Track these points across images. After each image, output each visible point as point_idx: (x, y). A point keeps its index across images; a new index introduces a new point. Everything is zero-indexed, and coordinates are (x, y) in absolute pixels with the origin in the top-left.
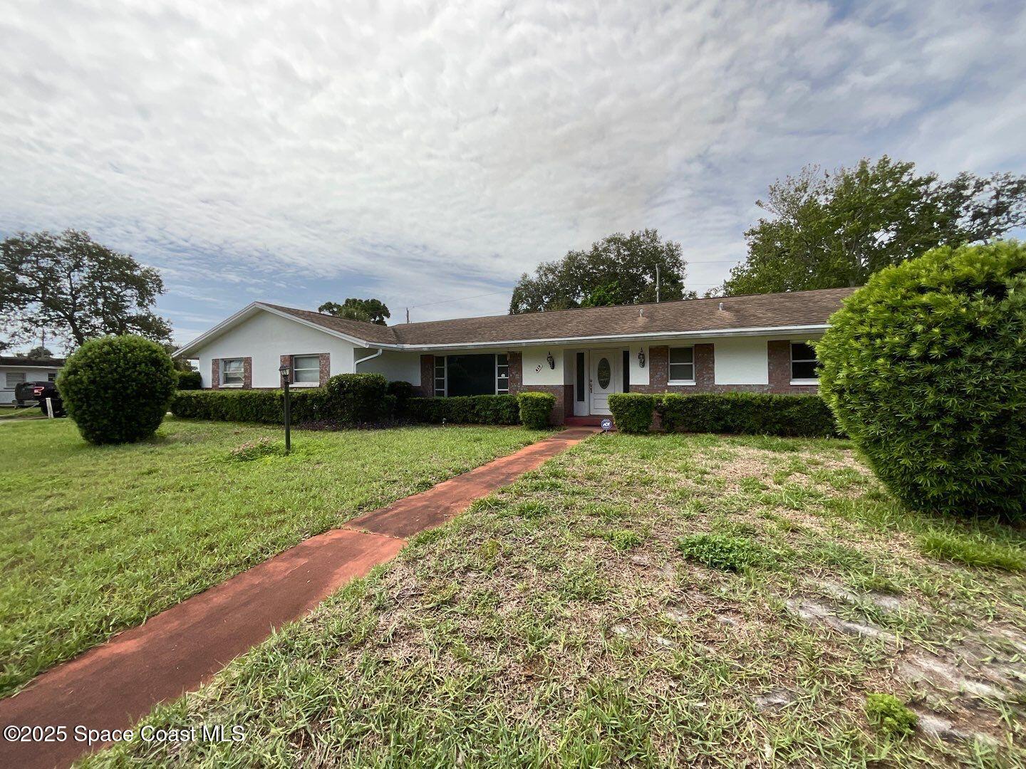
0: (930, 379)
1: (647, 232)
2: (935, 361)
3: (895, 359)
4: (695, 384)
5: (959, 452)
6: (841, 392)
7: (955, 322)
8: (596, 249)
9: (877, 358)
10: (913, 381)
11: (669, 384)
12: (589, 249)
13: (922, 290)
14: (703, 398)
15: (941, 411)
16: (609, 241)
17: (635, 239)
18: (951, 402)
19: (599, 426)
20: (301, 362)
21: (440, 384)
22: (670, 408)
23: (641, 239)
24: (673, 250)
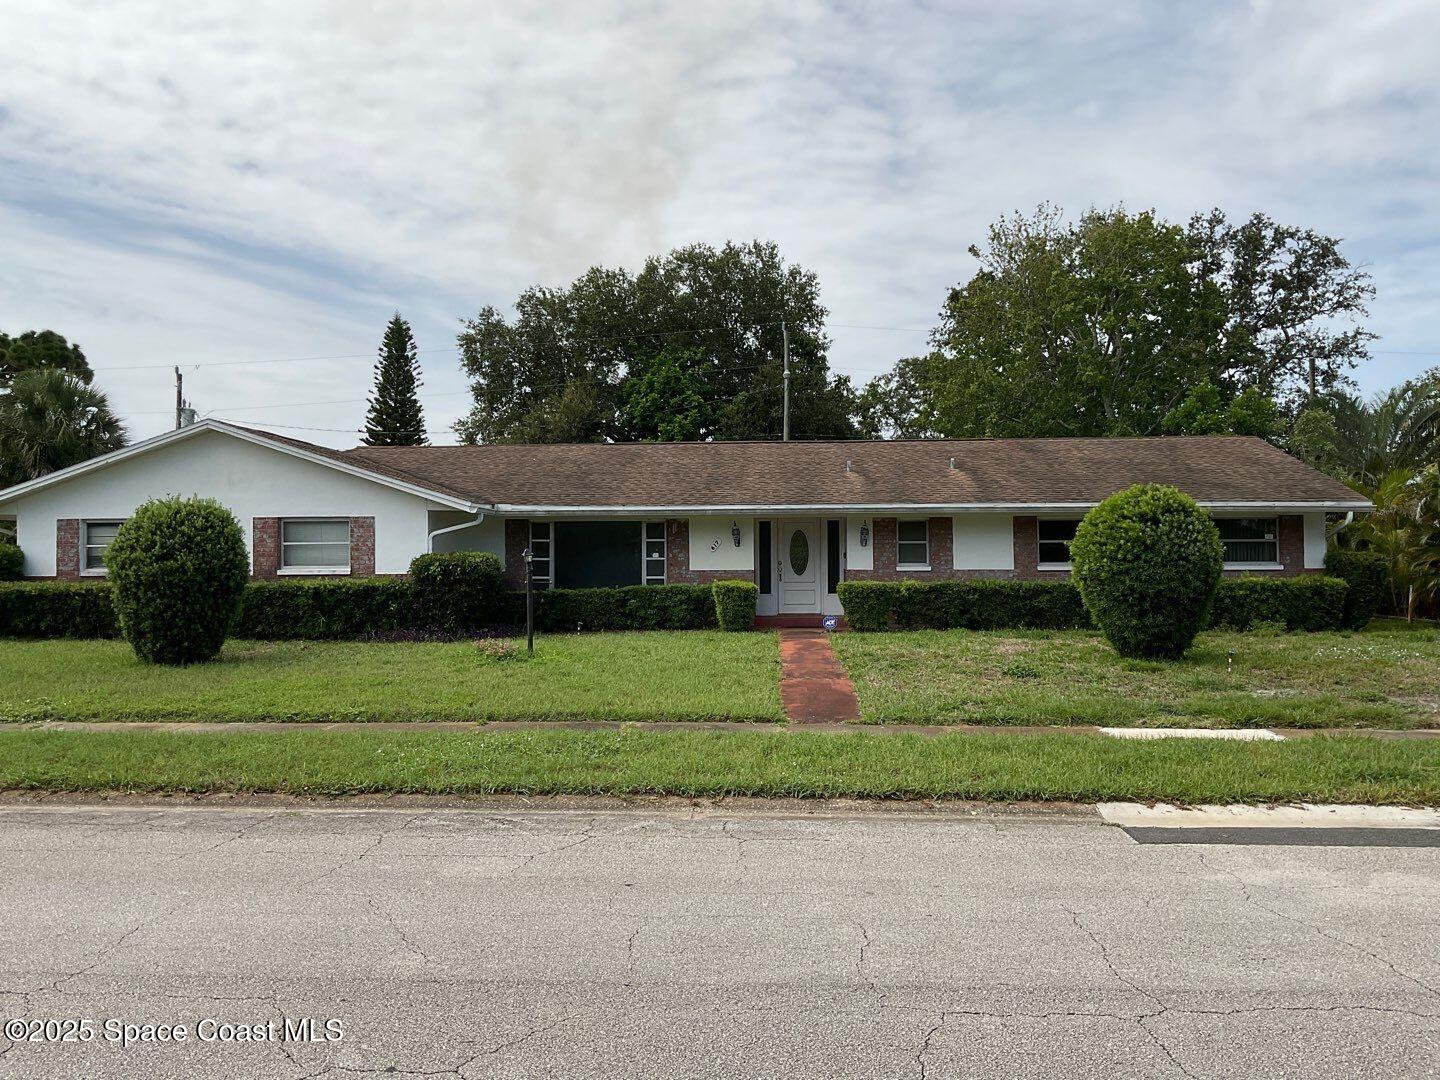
0: (1127, 572)
2: (1129, 562)
3: (1113, 559)
4: (929, 569)
5: (1142, 614)
6: (1085, 579)
7: (1136, 540)
9: (1103, 558)
10: (1120, 573)
11: (898, 569)
13: (1125, 517)
15: (1132, 590)
16: (681, 258)
18: (1136, 585)
21: (541, 568)
22: (909, 600)
23: (746, 260)
24: (802, 288)
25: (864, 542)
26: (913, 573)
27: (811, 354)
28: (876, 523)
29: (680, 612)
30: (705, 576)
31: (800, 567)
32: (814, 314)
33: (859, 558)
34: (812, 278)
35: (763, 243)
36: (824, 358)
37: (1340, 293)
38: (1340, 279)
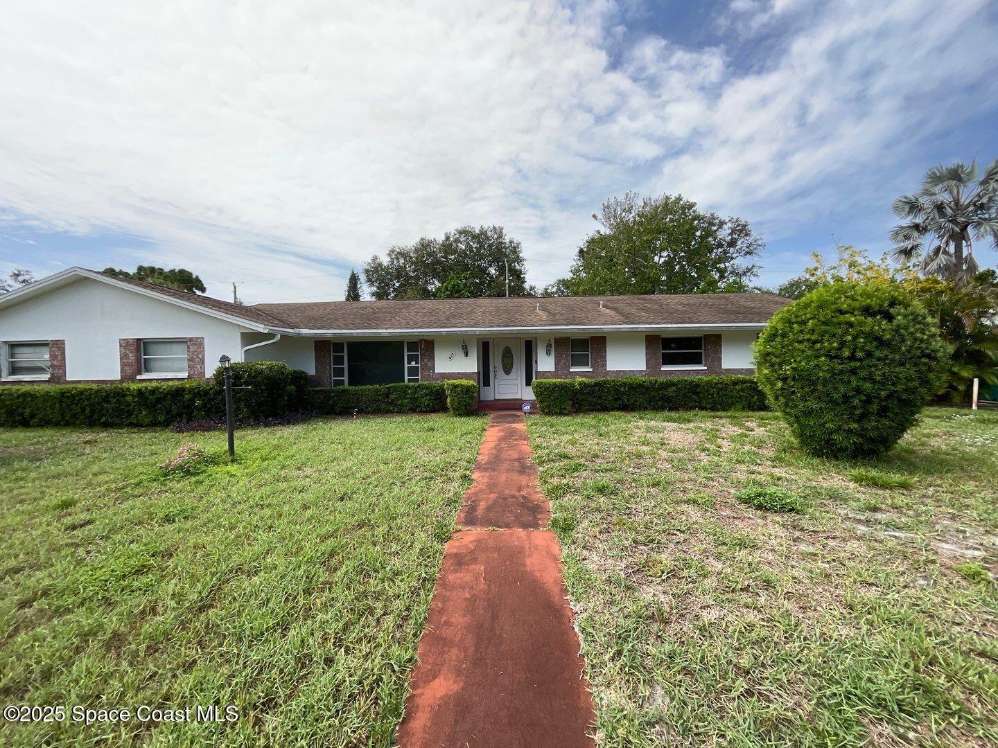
1: (494, 228)
3: (832, 358)
4: (591, 370)
7: (871, 335)
8: (448, 238)
11: (571, 370)
12: (441, 238)
13: (842, 313)
14: (606, 382)
16: (461, 233)
17: (483, 232)
19: (520, 409)
20: (152, 348)
21: (339, 372)
22: (580, 392)
23: (489, 234)
24: (515, 247)
25: (548, 353)
26: (581, 373)
27: (518, 275)
28: (556, 341)
29: (426, 401)
30: (444, 376)
31: (508, 370)
32: (518, 260)
33: (545, 363)
34: (519, 244)
35: (497, 227)
36: (524, 278)
37: (748, 247)
38: (750, 241)
